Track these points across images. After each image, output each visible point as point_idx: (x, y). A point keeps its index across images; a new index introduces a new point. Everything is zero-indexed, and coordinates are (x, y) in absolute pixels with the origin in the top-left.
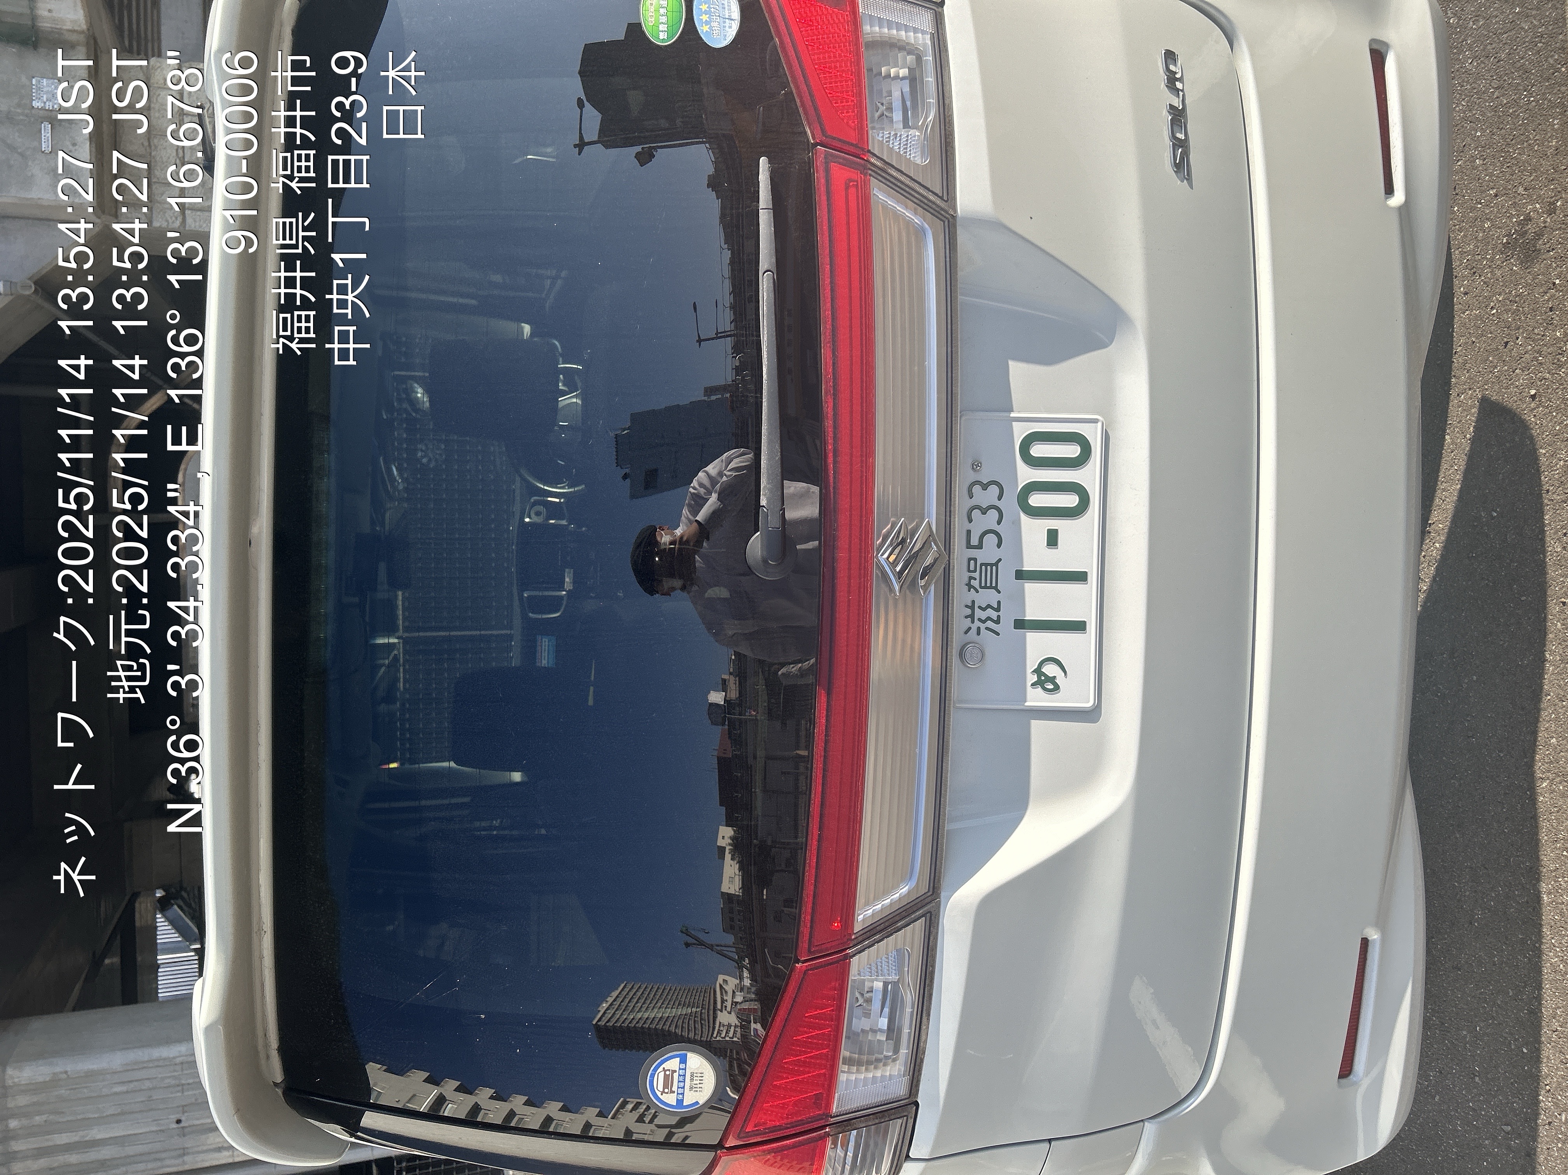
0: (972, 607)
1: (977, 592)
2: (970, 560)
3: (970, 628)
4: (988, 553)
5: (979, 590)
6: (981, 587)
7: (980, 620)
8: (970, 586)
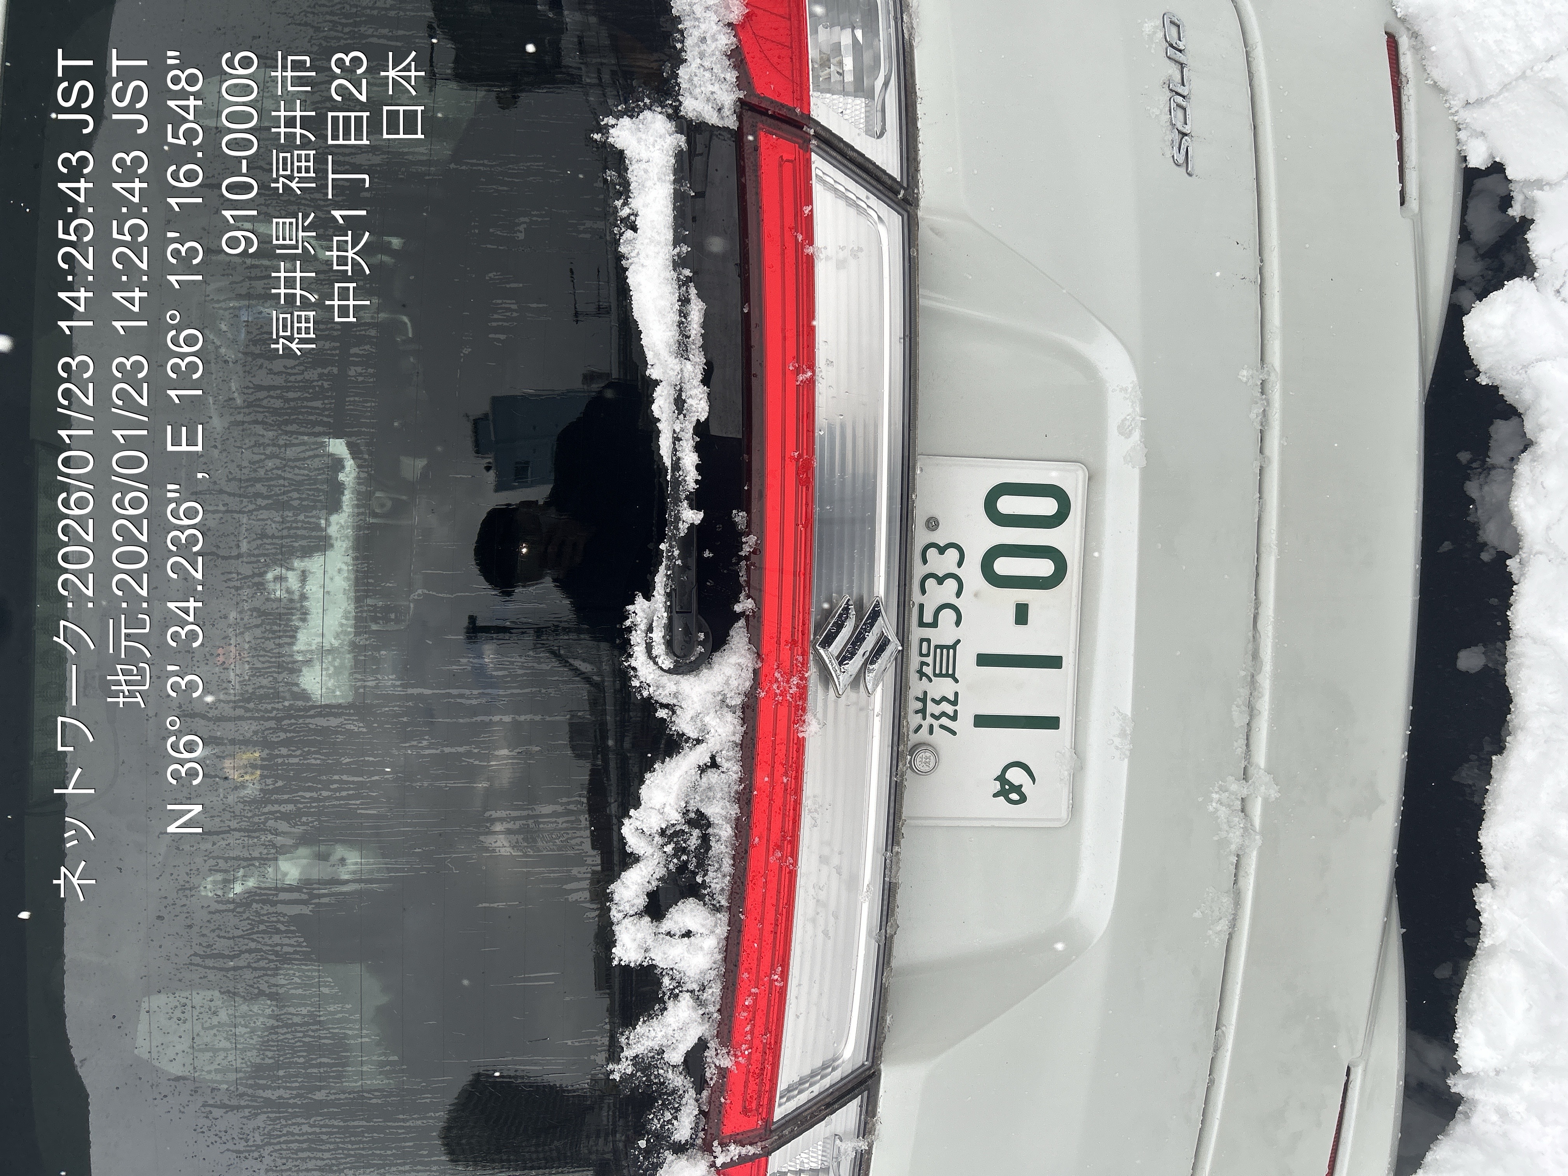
0: (923, 700)
1: (930, 680)
2: (922, 640)
3: (920, 726)
4: (944, 634)
5: (933, 678)
6: (935, 675)
7: (933, 715)
8: (921, 674)
